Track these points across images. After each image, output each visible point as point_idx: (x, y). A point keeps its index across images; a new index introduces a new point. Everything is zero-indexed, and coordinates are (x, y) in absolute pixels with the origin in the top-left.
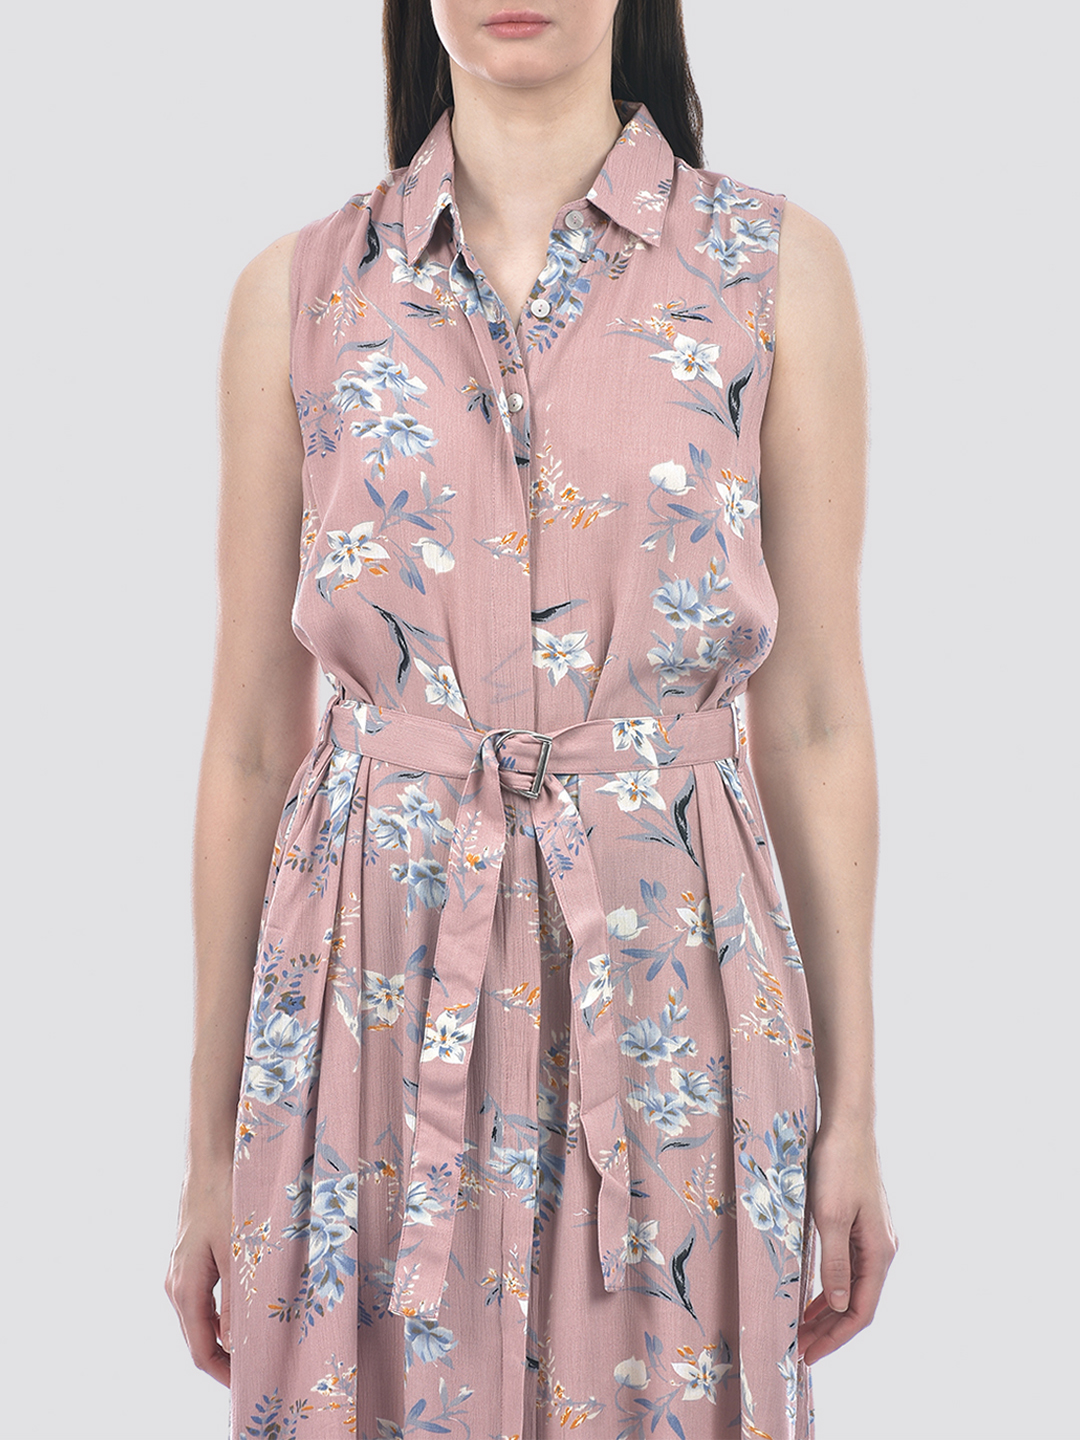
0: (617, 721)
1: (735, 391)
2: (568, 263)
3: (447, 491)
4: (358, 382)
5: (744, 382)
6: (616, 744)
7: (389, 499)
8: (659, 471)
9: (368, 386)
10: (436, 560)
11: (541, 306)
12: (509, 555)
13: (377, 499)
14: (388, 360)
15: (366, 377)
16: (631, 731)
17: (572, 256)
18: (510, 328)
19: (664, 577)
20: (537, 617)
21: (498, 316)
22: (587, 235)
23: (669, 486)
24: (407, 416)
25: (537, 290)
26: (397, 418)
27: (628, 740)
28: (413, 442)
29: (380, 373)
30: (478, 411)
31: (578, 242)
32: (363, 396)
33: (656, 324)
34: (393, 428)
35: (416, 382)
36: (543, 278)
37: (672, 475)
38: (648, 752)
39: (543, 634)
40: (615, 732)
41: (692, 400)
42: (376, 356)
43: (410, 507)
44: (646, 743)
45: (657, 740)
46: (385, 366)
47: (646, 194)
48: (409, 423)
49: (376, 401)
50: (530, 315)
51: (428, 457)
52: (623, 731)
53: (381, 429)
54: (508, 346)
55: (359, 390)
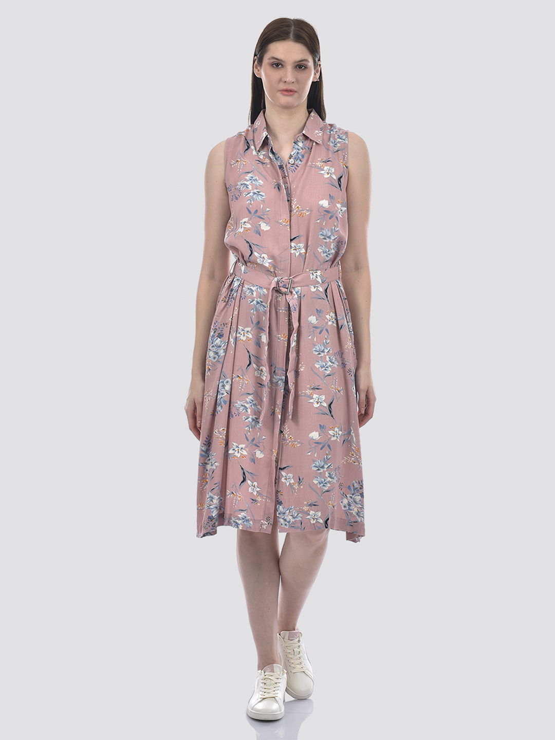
0: (311, 272)
1: (339, 179)
2: (298, 149)
3: (268, 209)
4: (246, 182)
5: (341, 177)
6: (311, 278)
7: (253, 212)
8: (321, 202)
9: (248, 183)
10: (264, 227)
11: (292, 161)
12: (285, 225)
13: (250, 212)
14: (253, 176)
15: (247, 181)
16: (315, 274)
17: (299, 148)
18: (284, 166)
19: (322, 229)
20: (291, 240)
21: (281, 163)
22: (303, 142)
23: (324, 206)
24: (258, 190)
25: (291, 157)
26: (255, 191)
27: (314, 277)
28: (260, 197)
29: (251, 180)
30: (277, 188)
31: (301, 144)
32: (246, 186)
33: (319, 164)
34: (254, 193)
35: (260, 181)
36: (292, 154)
37: (325, 203)
38: (319, 280)
39: (293, 244)
40: (311, 275)
41: (330, 182)
42: (250, 175)
43: (258, 214)
44: (318, 277)
45: (321, 276)
46: (252, 177)
47: (317, 131)
48: (258, 192)
49: (250, 187)
50: (289, 163)
51: (263, 201)
52: (313, 275)
53: (251, 194)
54: (284, 171)
55: (246, 184)
